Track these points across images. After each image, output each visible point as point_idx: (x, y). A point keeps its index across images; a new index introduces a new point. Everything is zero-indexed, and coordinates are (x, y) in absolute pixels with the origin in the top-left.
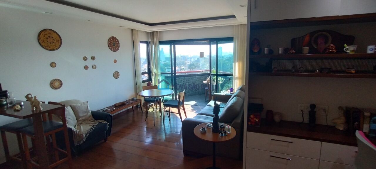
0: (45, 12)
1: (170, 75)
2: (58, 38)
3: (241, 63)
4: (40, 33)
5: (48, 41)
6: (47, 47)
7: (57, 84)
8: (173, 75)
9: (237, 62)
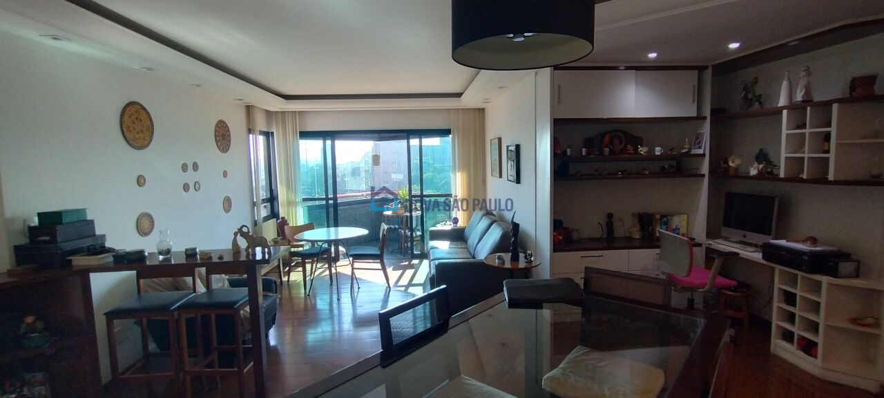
0: (138, 68)
1: (324, 202)
2: (149, 123)
3: (465, 175)
4: (123, 110)
5: (135, 129)
6: (134, 141)
7: (146, 223)
8: (331, 202)
9: (459, 171)
